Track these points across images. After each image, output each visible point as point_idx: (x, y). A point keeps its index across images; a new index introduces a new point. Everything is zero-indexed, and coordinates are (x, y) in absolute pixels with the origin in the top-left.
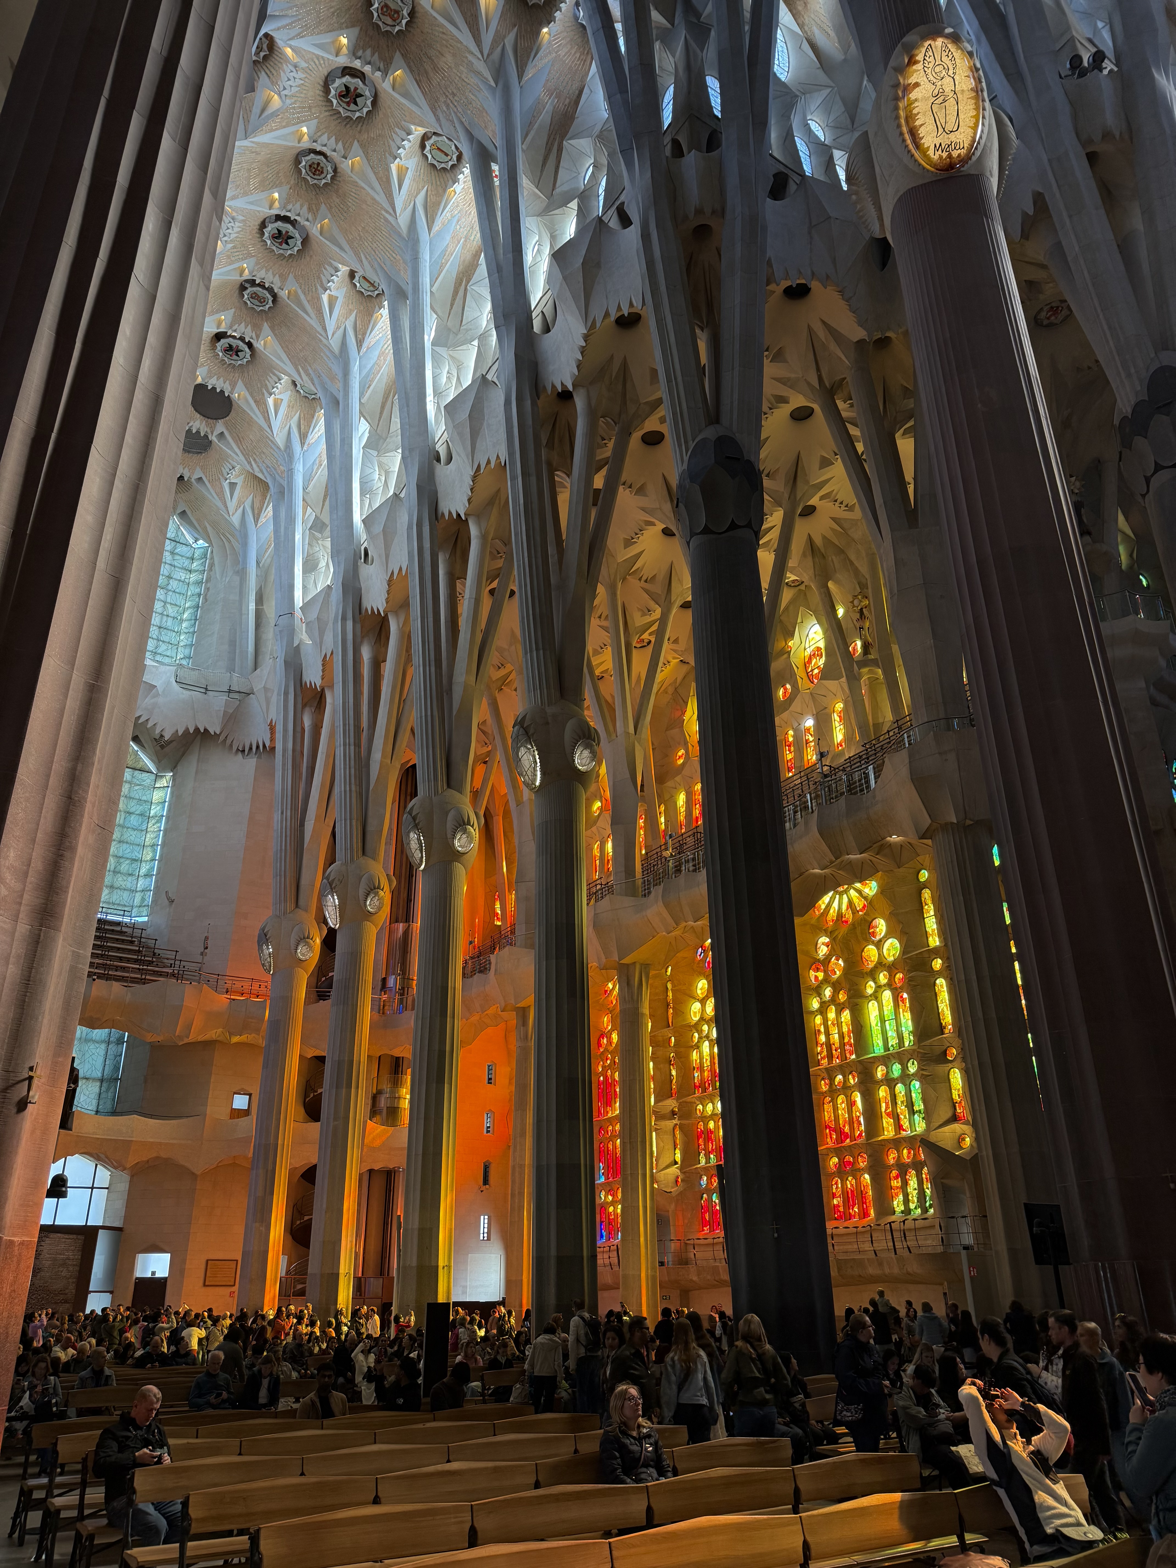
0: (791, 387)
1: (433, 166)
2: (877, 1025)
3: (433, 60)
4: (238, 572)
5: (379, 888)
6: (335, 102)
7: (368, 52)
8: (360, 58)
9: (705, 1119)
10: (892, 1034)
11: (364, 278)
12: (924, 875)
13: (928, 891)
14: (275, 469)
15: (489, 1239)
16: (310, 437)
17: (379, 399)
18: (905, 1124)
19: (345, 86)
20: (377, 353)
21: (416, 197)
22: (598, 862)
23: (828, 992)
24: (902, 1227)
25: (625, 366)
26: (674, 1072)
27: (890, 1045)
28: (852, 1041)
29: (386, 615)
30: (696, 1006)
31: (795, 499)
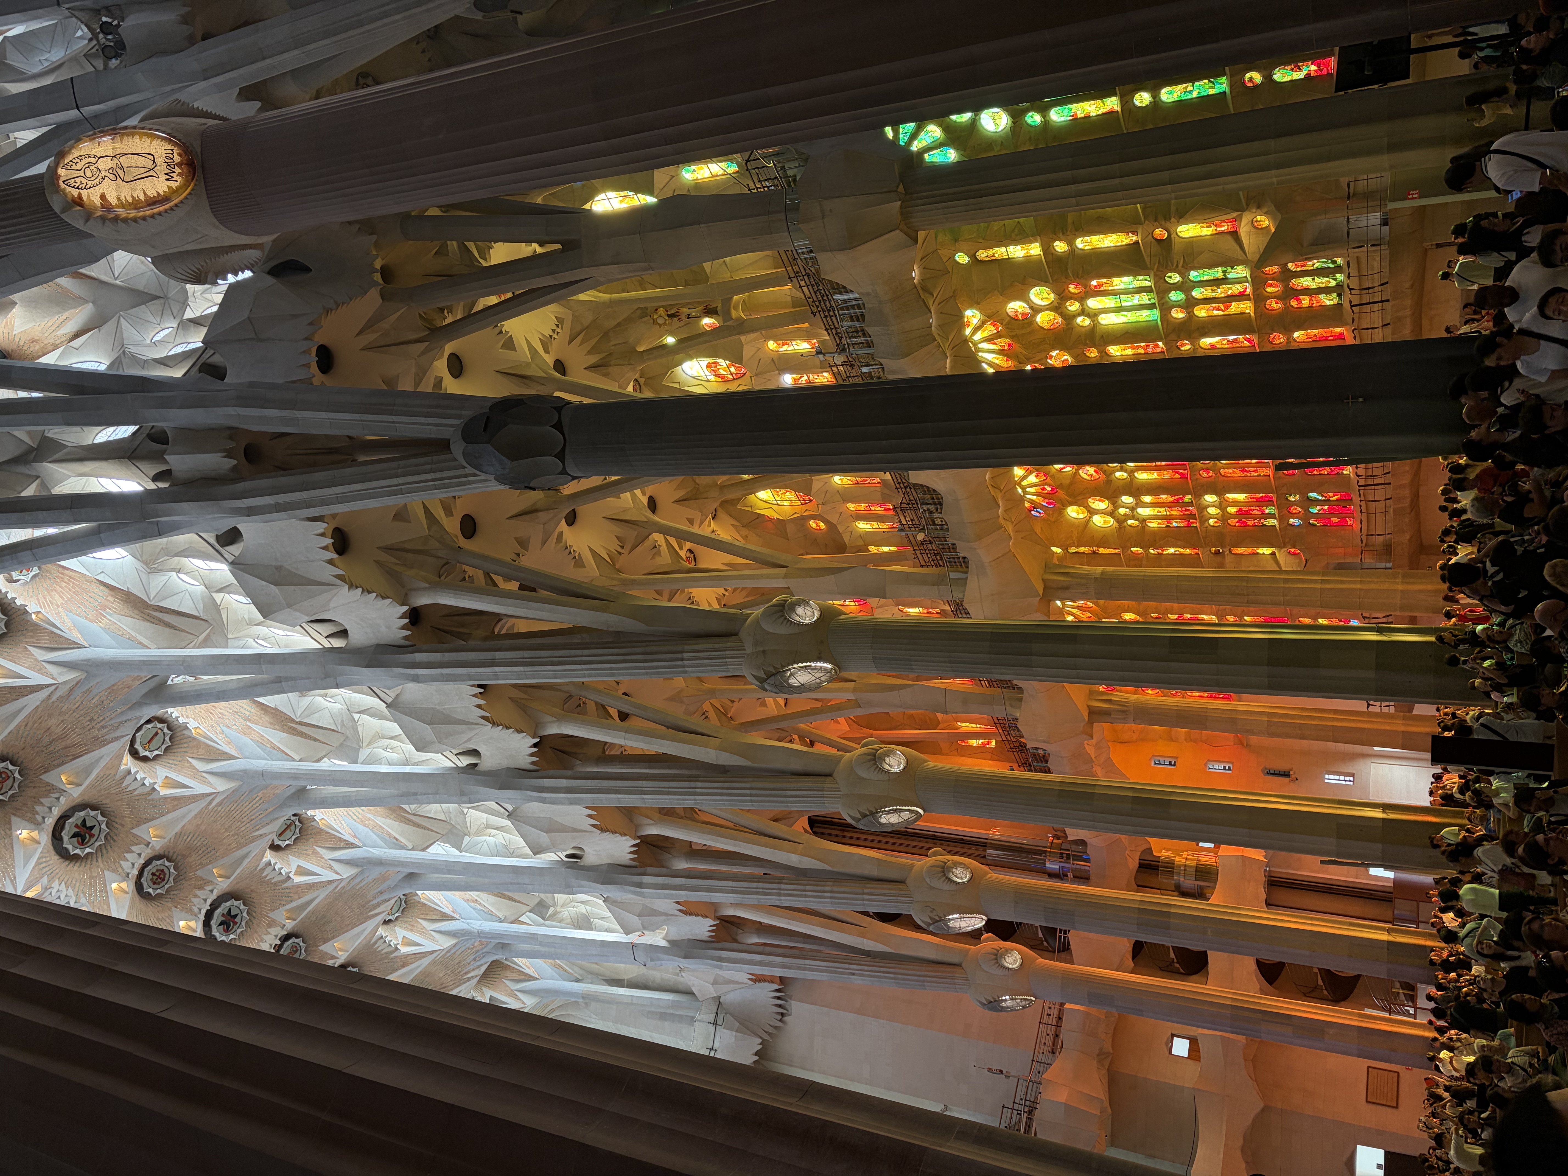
0: (425, 373)
1: (167, 749)
2: (1126, 316)
3: (54, 740)
4: (586, 1004)
5: (943, 866)
6: (88, 850)
7: (38, 808)
8: (44, 818)
9: (1224, 517)
10: (1136, 300)
11: (280, 835)
12: (962, 259)
13: (979, 253)
14: (478, 951)
15: (1353, 775)
16: (445, 910)
17: (409, 828)
18: (1237, 289)
19: (72, 837)
20: (361, 827)
21: (198, 771)
24: (1358, 292)
25: (388, 549)
26: (1171, 550)
27: (1149, 302)
28: (1142, 344)
29: (639, 837)
30: (1098, 521)
31: (544, 378)
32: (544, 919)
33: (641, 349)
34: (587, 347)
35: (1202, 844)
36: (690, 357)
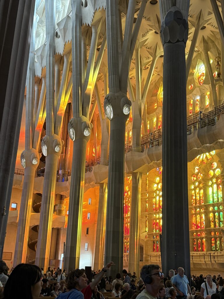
2: (211, 195)
5: (59, 144)
9: (156, 219)
10: (215, 198)
15: (88, 250)
18: (217, 225)
22: (127, 138)
23: (197, 184)
26: (147, 205)
27: (214, 201)
28: (203, 199)
29: (63, 56)
30: (155, 185)
31: (199, 24)
32: (38, 22)
33: (209, 52)
34: (209, 36)
35: (68, 211)
36: (206, 68)
